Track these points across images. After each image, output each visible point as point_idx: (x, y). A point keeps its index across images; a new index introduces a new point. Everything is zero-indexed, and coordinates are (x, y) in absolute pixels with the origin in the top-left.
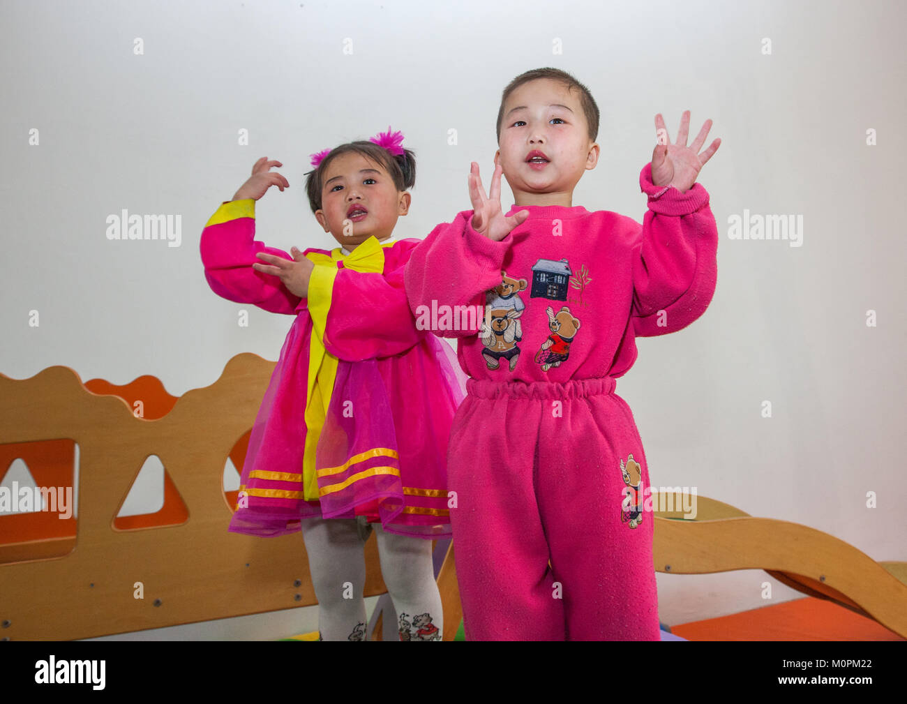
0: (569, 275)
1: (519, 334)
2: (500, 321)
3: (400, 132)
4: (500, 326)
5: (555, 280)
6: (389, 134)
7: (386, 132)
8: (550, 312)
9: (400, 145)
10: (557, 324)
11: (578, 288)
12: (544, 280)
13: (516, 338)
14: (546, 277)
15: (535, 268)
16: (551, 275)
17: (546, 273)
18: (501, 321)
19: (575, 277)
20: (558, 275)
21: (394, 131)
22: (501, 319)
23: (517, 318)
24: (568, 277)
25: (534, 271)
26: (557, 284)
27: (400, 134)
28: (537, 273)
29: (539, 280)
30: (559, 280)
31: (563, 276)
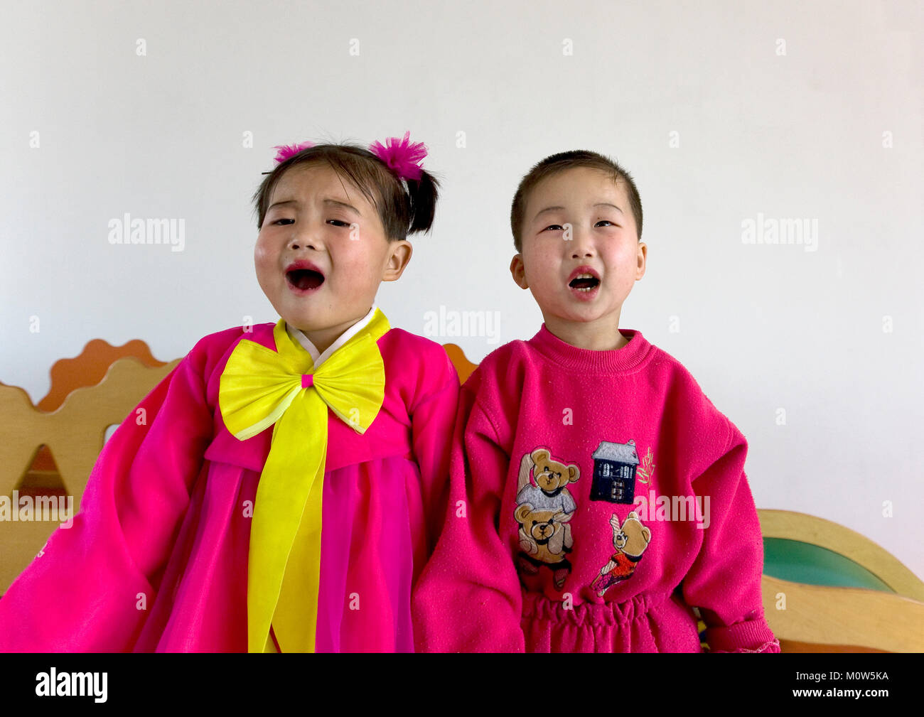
0: (636, 465)
1: (569, 543)
2: (543, 528)
3: (422, 144)
4: (543, 533)
5: (622, 472)
6: (405, 143)
7: (401, 137)
8: (615, 521)
9: (419, 164)
10: (623, 538)
11: (645, 482)
12: (608, 474)
13: (564, 548)
14: (611, 470)
15: (598, 455)
16: (617, 465)
17: (610, 462)
18: (545, 527)
19: (642, 467)
20: (624, 465)
21: (413, 141)
22: (545, 524)
23: (567, 523)
24: (634, 468)
25: (596, 459)
26: (623, 480)
27: (421, 148)
28: (599, 463)
29: (602, 473)
30: (626, 473)
31: (629, 466)
